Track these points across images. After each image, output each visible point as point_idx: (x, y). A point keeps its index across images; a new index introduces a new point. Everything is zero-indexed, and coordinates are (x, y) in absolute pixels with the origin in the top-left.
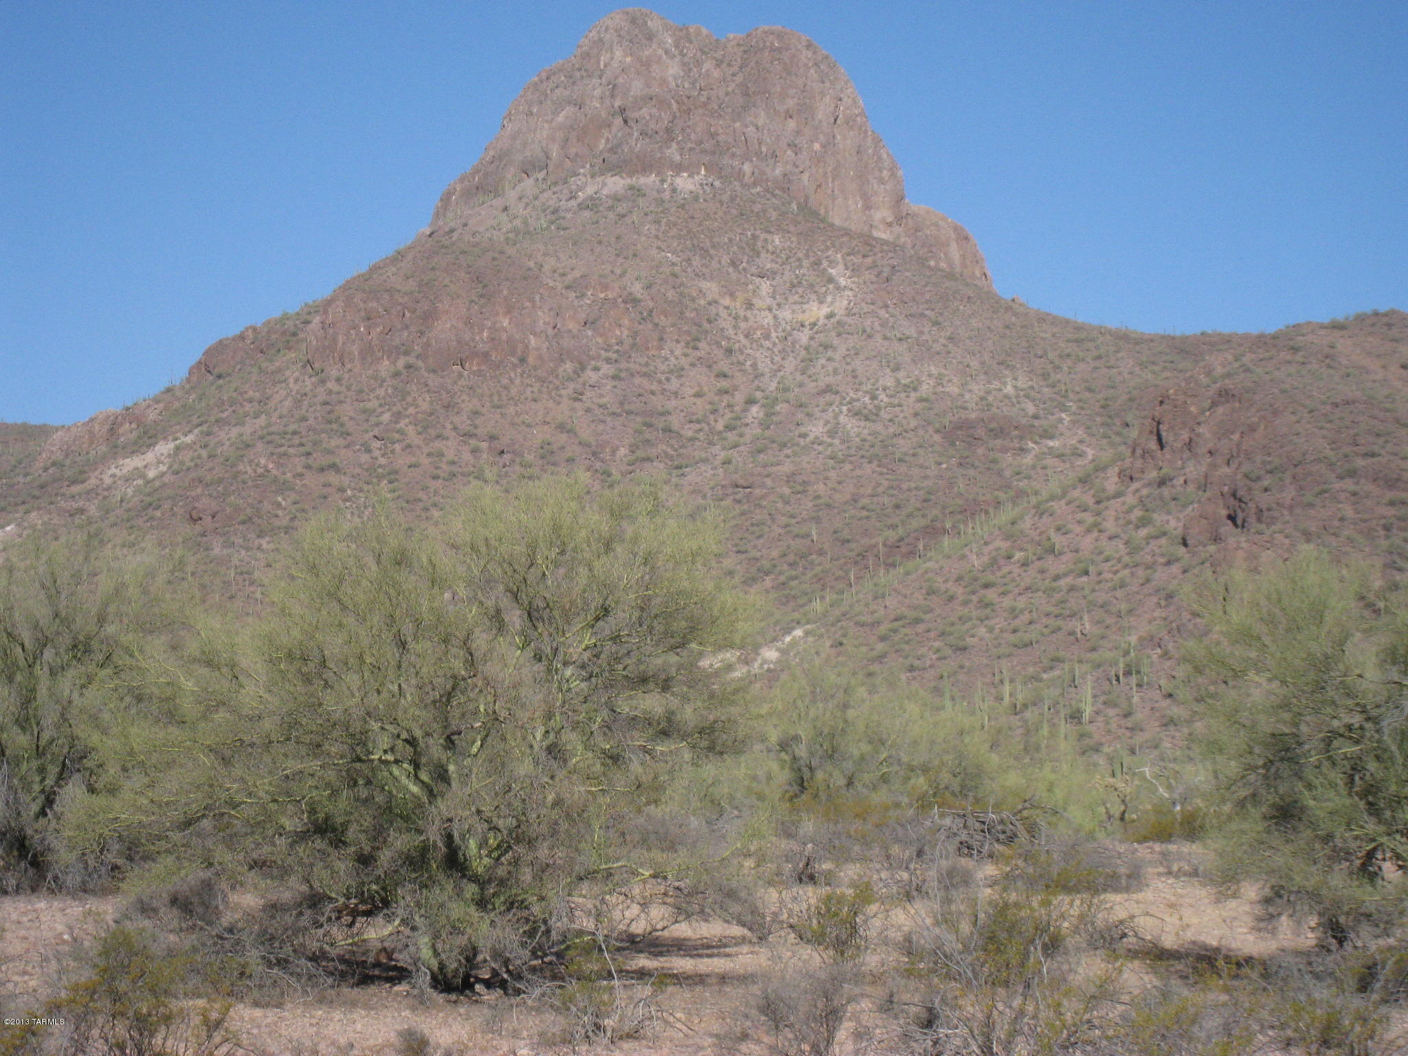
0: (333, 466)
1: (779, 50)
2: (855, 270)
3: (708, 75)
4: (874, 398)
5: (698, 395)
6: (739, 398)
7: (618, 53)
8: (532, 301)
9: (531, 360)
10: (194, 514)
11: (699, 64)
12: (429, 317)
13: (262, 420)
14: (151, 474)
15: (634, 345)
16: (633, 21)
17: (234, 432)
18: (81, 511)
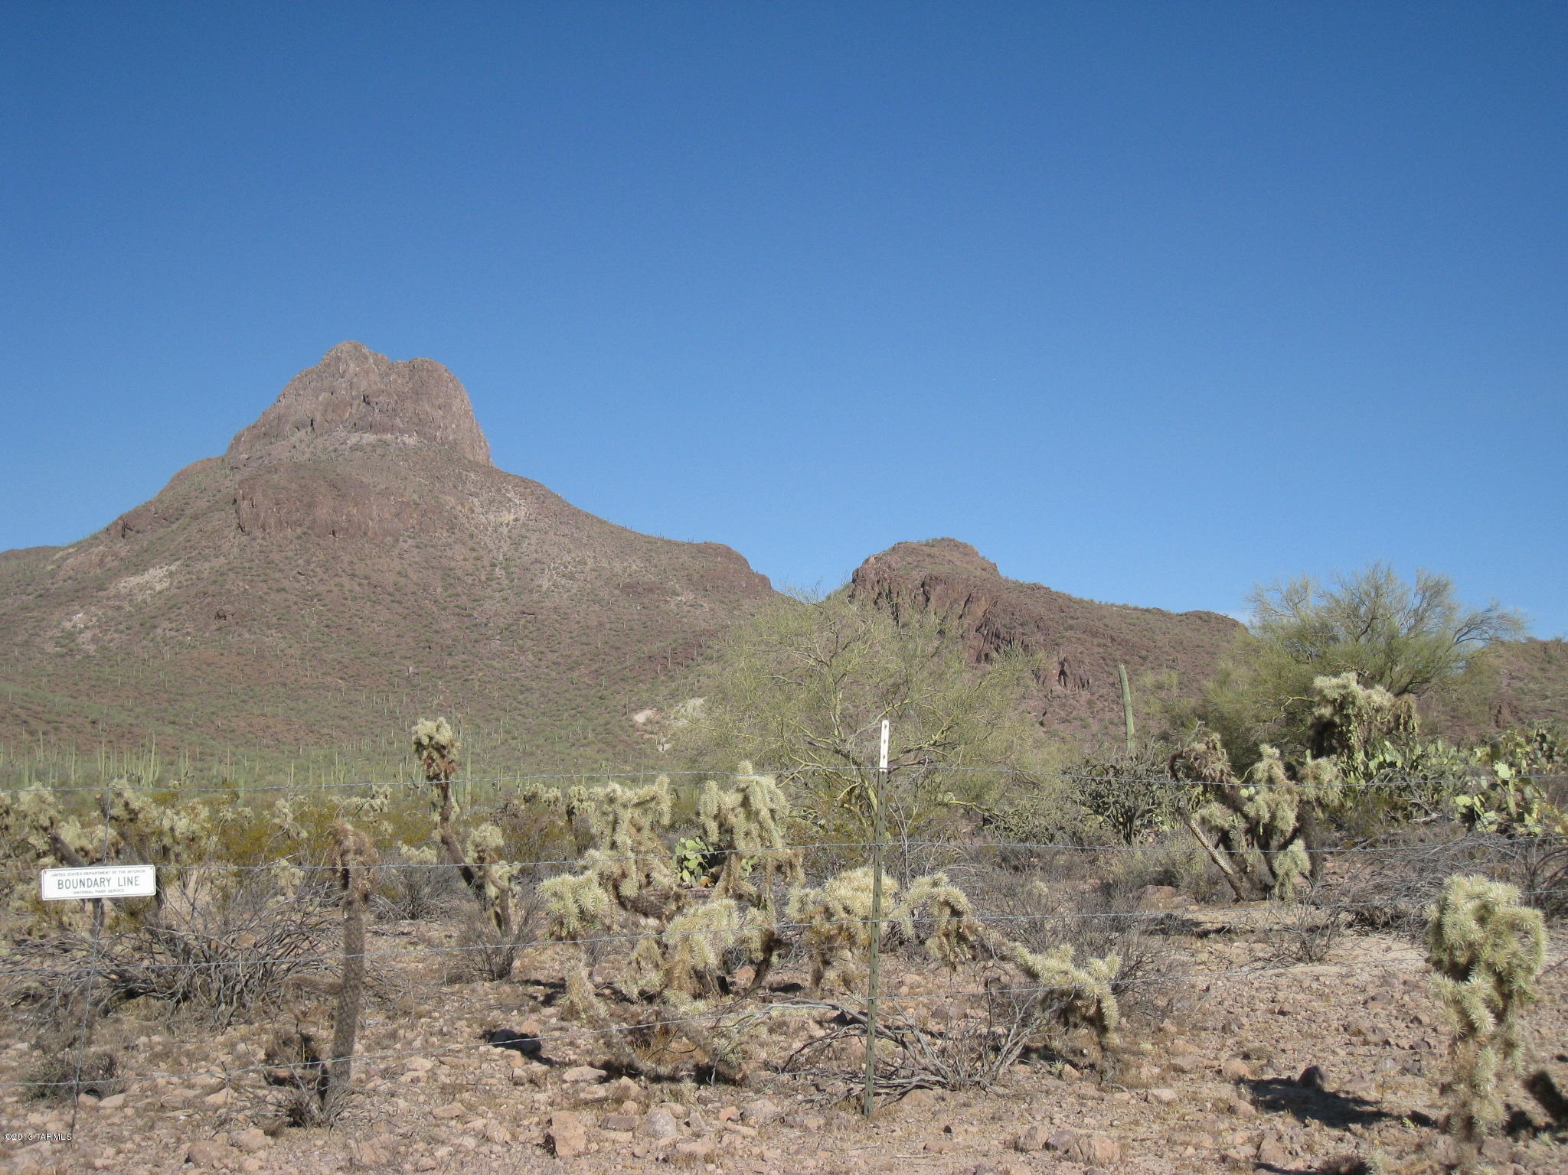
0: (284, 589)
1: (432, 371)
2: (523, 496)
3: (395, 381)
4: (566, 567)
5: (465, 560)
6: (486, 563)
7: (352, 365)
8: (369, 500)
9: (369, 534)
10: (221, 614)
11: (388, 375)
12: (311, 505)
13: (222, 559)
14: (158, 588)
15: (421, 529)
16: (355, 348)
17: (207, 565)
18: (120, 608)
